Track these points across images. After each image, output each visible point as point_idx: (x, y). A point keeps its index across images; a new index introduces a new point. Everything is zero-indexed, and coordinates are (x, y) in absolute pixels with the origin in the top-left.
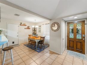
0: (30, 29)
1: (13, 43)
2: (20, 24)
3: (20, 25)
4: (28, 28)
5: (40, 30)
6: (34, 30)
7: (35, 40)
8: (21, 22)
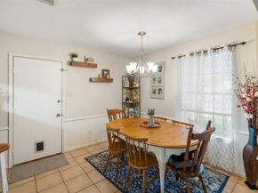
0: (111, 80)
1: (40, 147)
2: (69, 59)
3: (71, 64)
4: (105, 78)
5: (157, 86)
6: (131, 88)
7: (151, 149)
8: (74, 52)
